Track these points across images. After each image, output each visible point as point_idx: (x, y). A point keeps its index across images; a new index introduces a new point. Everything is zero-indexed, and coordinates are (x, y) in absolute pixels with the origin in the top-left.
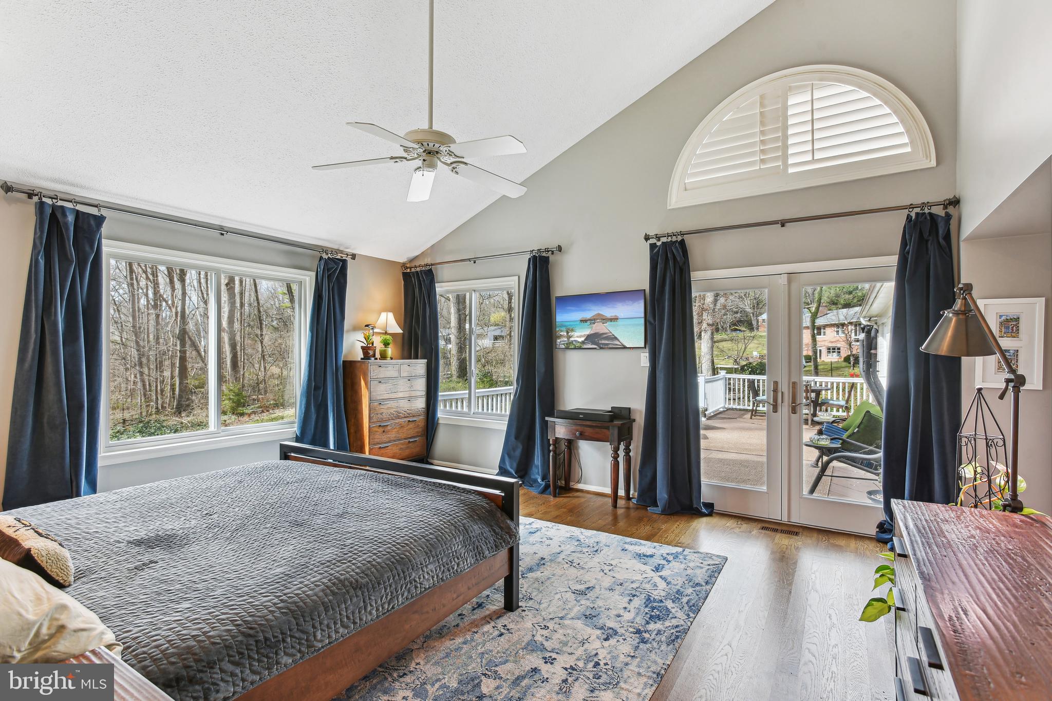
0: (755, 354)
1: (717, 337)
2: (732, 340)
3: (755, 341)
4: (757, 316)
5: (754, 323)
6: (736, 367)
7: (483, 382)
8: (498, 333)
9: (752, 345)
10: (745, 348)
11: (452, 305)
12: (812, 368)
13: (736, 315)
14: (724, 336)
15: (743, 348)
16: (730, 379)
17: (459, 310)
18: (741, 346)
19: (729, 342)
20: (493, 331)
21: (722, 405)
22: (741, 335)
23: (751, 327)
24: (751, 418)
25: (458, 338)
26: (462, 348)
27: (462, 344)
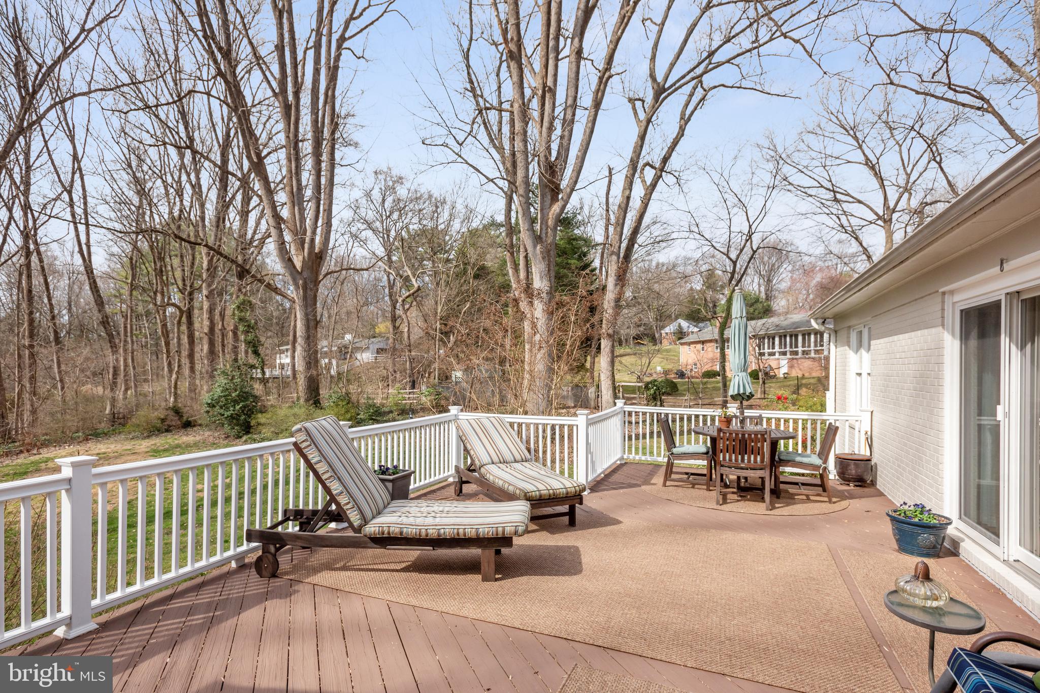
0: (659, 369)
1: (619, 351)
2: (635, 354)
3: (659, 356)
4: (660, 330)
5: (657, 336)
6: (640, 384)
7: (337, 405)
8: (381, 346)
9: (656, 360)
10: (649, 363)
11: (298, 308)
12: (720, 385)
13: (640, 329)
14: (628, 350)
15: (647, 362)
16: (630, 414)
17: (306, 315)
18: (645, 360)
19: (633, 356)
20: (377, 343)
21: (619, 456)
22: (644, 349)
23: (654, 340)
24: (664, 485)
25: (305, 351)
26: (310, 363)
27: (310, 358)
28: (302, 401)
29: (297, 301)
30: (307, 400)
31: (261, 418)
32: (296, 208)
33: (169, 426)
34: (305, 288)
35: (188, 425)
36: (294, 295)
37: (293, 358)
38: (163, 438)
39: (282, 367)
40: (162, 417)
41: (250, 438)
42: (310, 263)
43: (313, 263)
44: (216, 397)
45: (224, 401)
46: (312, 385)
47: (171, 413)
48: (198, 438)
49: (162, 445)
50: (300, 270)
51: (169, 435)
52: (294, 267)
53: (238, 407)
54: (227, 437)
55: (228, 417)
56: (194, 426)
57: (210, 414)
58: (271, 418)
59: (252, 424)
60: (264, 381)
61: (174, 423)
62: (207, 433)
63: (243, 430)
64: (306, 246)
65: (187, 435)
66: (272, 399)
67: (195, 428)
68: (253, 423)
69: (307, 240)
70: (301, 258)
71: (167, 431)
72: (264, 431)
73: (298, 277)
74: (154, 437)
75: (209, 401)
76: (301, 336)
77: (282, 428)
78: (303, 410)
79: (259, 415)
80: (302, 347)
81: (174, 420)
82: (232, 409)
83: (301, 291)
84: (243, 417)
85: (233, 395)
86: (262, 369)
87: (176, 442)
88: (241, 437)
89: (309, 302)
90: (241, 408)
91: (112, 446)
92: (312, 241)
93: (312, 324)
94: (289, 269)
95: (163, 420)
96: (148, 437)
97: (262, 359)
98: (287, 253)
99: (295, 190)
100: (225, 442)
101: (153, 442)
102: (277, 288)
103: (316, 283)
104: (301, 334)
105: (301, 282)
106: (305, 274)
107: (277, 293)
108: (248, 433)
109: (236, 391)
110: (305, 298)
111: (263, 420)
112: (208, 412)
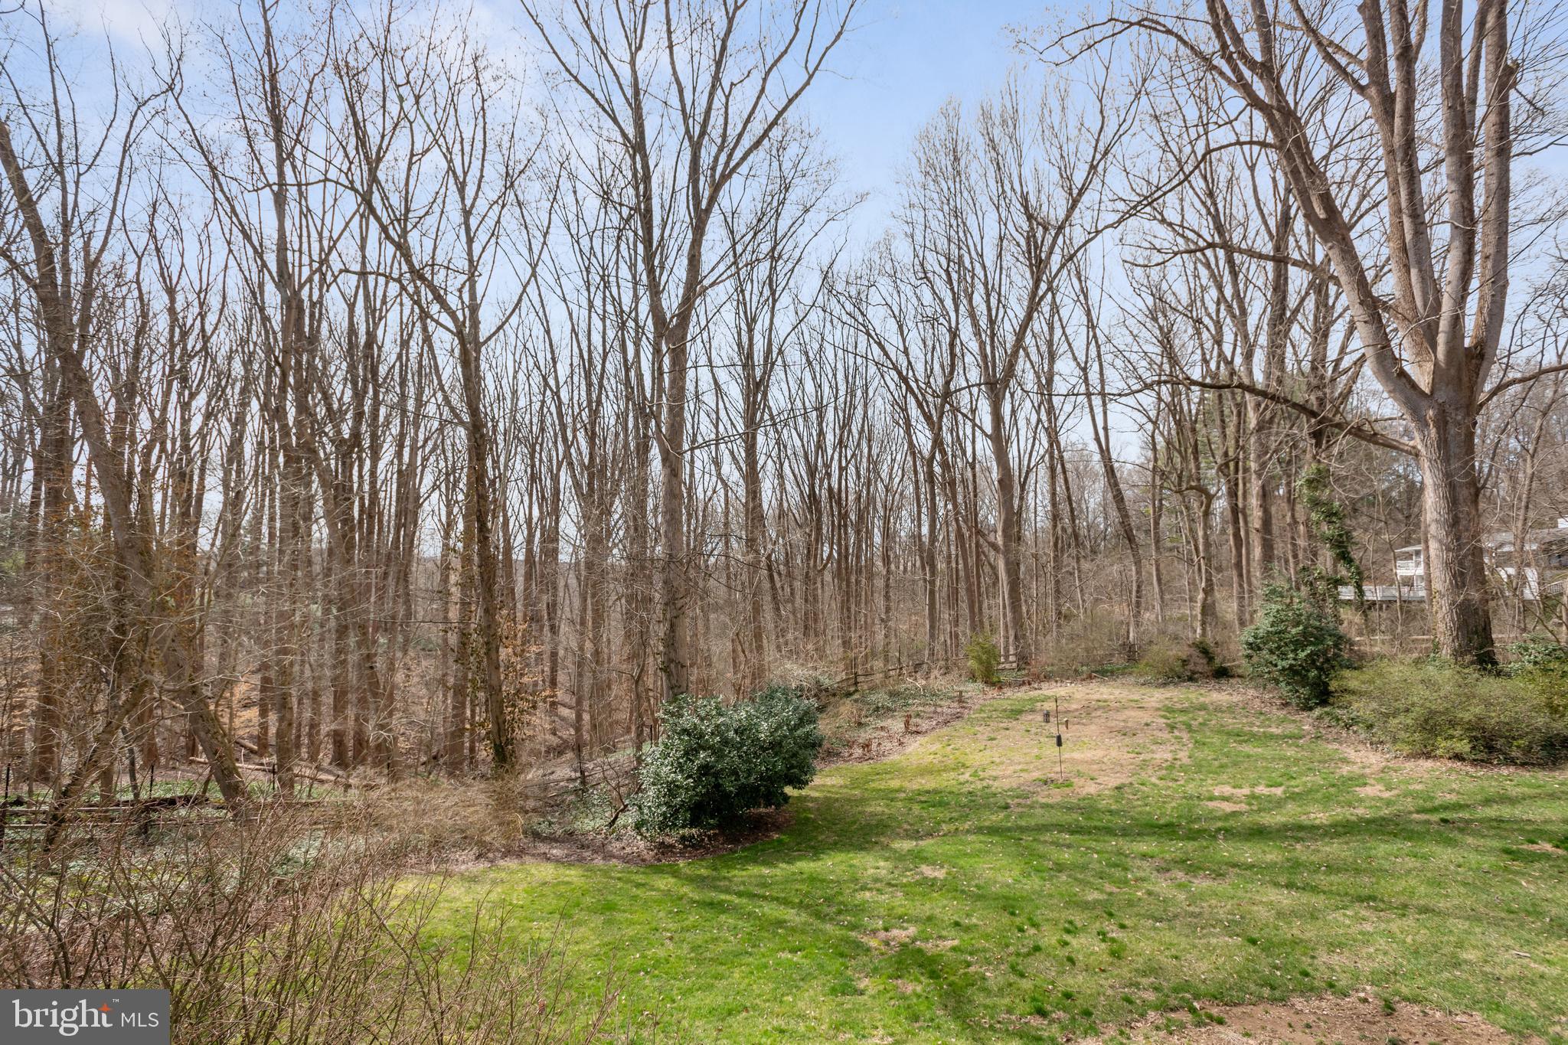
11: (1426, 465)
25: (1448, 550)
26: (1462, 574)
27: (1461, 564)
28: (1446, 652)
29: (1423, 451)
30: (1458, 653)
31: (1352, 680)
32: (1414, 272)
33: (1194, 673)
34: (1442, 423)
35: (1222, 674)
36: (1417, 442)
37: (1428, 565)
38: (1184, 690)
39: (1408, 582)
40: (1184, 657)
41: (1328, 714)
42: (1453, 372)
43: (1459, 370)
44: (1261, 633)
45: (1274, 641)
46: (1471, 622)
47: (1195, 653)
48: (1236, 698)
49: (1180, 701)
50: (1427, 391)
51: (1193, 687)
52: (1414, 386)
53: (1302, 655)
54: (1286, 705)
55: (1284, 669)
56: (1233, 676)
57: (1255, 659)
58: (1371, 682)
59: (1331, 688)
60: (1365, 607)
61: (1199, 669)
62: (1251, 692)
63: (1317, 697)
64: (1441, 339)
65: (1220, 690)
66: (1377, 644)
67: (1232, 681)
68: (1333, 685)
69: (1444, 325)
70: (1429, 367)
71: (1191, 679)
72: (1355, 706)
73: (1424, 403)
74: (1171, 687)
75: (1251, 640)
76: (1437, 521)
77: (1396, 705)
78: (1448, 673)
79: (1347, 673)
80: (1440, 541)
81: (1200, 664)
82: (1291, 655)
83: (1433, 431)
84: (1313, 673)
85: (1294, 631)
86: (1359, 587)
87: (1202, 699)
88: (1311, 709)
89: (1454, 449)
90: (1307, 656)
91: (1117, 692)
92: (1457, 321)
93: (1464, 493)
94: (1402, 392)
95: (1185, 662)
96: (1165, 685)
97: (1357, 568)
98: (1396, 361)
99: (1408, 237)
100: (1282, 713)
101: (1168, 695)
102: (1375, 434)
103: (1472, 408)
104: (1435, 516)
105: (1431, 412)
106: (1441, 397)
107: (1376, 443)
108: (1324, 703)
109: (1298, 624)
110: (1443, 443)
111: (1353, 684)
112: (1250, 657)
